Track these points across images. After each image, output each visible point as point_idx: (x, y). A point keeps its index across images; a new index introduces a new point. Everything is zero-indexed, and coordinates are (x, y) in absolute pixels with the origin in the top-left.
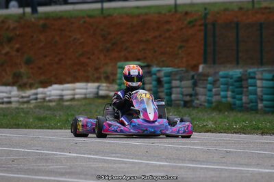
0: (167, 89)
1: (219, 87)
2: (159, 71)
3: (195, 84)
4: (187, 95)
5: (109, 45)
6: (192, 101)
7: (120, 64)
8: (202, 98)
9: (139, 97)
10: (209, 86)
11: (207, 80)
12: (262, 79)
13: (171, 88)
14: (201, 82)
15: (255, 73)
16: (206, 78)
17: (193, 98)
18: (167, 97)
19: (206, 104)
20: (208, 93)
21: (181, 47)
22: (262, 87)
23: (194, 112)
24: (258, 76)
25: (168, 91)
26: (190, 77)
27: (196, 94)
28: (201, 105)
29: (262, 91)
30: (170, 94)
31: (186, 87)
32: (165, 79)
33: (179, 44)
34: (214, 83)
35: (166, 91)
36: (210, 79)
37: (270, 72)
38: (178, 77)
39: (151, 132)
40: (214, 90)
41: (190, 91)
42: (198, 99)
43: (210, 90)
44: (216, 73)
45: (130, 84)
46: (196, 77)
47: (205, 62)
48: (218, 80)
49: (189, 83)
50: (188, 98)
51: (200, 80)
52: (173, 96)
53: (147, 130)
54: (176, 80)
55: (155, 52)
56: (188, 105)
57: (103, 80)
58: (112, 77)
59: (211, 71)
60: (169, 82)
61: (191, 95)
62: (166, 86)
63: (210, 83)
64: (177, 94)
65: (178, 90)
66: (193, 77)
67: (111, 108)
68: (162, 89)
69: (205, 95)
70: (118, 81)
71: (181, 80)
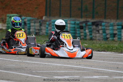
0: (28, 27)
1: (51, 27)
2: (25, 19)
3: (41, 25)
4: (37, 30)
5: (4, 6)
6: (39, 32)
7: (8, 15)
8: (44, 31)
10: (47, 26)
11: (46, 23)
12: (70, 24)
13: (30, 26)
14: (43, 24)
15: (67, 21)
16: (45, 22)
17: (40, 31)
18: (28, 31)
19: (45, 34)
20: (47, 29)
21: (36, 8)
22: (70, 27)
23: (40, 37)
24: (69, 22)
25: (29, 28)
26: (39, 22)
27: (41, 30)
28: (43, 34)
29: (70, 29)
30: (29, 29)
31: (37, 26)
32: (27, 22)
33: (35, 7)
34: (49, 25)
35: (28, 28)
36: (47, 23)
37: (73, 20)
38: (33, 22)
40: (49, 28)
41: (38, 28)
42: (42, 32)
43: (47, 28)
44: (50, 20)
46: (41, 22)
47: (46, 15)
48: (51, 24)
49: (38, 24)
50: (37, 31)
51: (43, 23)
52: (31, 30)
54: (33, 23)
55: (25, 10)
56: (38, 34)
57: (1, 22)
58: (5, 21)
59: (48, 19)
60: (30, 24)
61: (39, 30)
62: (28, 25)
63: (47, 25)
64: (33, 29)
65: (34, 27)
66: (40, 22)
68: (26, 27)
69: (45, 30)
70: (7, 23)
71: (35, 23)
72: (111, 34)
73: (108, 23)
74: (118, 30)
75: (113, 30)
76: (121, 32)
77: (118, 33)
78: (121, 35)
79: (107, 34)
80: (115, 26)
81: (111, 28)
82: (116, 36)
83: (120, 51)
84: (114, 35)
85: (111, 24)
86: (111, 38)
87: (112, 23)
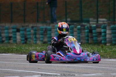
9: (69, 40)
39: (78, 60)
45: (62, 32)
53: (76, 59)
67: (51, 47)
72: (6, 37)
73: (3, 26)
74: (13, 33)
75: (9, 33)
76: (16, 35)
77: (13, 36)
78: (16, 38)
79: (3, 37)
80: (10, 29)
81: (6, 31)
82: (12, 38)
83: (20, 52)
84: (10, 38)
85: (6, 28)
86: (6, 41)
87: (7, 26)
